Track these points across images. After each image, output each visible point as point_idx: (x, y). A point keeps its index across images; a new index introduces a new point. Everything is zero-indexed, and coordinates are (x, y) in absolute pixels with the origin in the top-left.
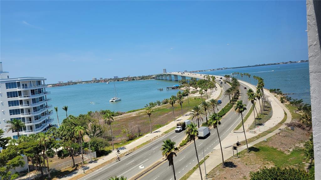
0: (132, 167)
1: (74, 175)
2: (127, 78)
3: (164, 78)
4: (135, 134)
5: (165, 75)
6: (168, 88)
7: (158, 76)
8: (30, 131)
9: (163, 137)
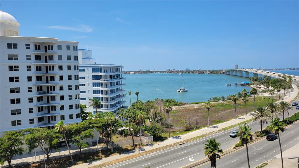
0: (182, 158)
1: (131, 154)
2: (197, 71)
3: (234, 73)
4: (193, 126)
5: (236, 71)
6: (237, 84)
7: (229, 71)
8: (106, 109)
9: (220, 133)
